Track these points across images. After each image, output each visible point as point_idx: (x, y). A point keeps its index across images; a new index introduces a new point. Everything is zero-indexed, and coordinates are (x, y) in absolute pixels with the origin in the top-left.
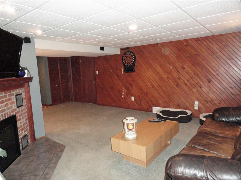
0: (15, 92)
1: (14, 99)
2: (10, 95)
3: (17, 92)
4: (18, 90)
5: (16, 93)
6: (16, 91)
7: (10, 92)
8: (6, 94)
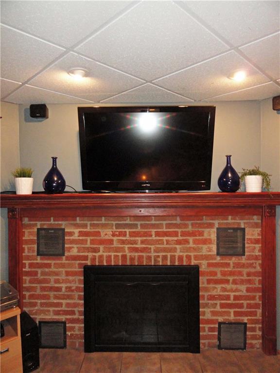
0: (219, 222)
2: (199, 226)
3: (225, 222)
5: (221, 224)
6: (222, 220)
8: (186, 222)
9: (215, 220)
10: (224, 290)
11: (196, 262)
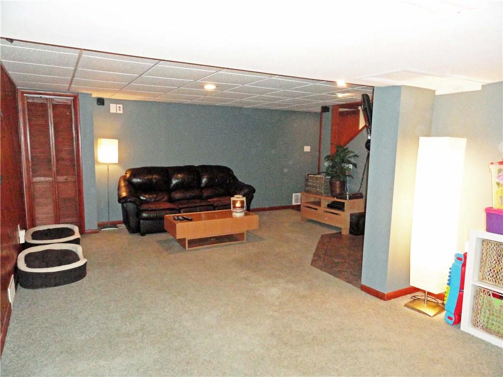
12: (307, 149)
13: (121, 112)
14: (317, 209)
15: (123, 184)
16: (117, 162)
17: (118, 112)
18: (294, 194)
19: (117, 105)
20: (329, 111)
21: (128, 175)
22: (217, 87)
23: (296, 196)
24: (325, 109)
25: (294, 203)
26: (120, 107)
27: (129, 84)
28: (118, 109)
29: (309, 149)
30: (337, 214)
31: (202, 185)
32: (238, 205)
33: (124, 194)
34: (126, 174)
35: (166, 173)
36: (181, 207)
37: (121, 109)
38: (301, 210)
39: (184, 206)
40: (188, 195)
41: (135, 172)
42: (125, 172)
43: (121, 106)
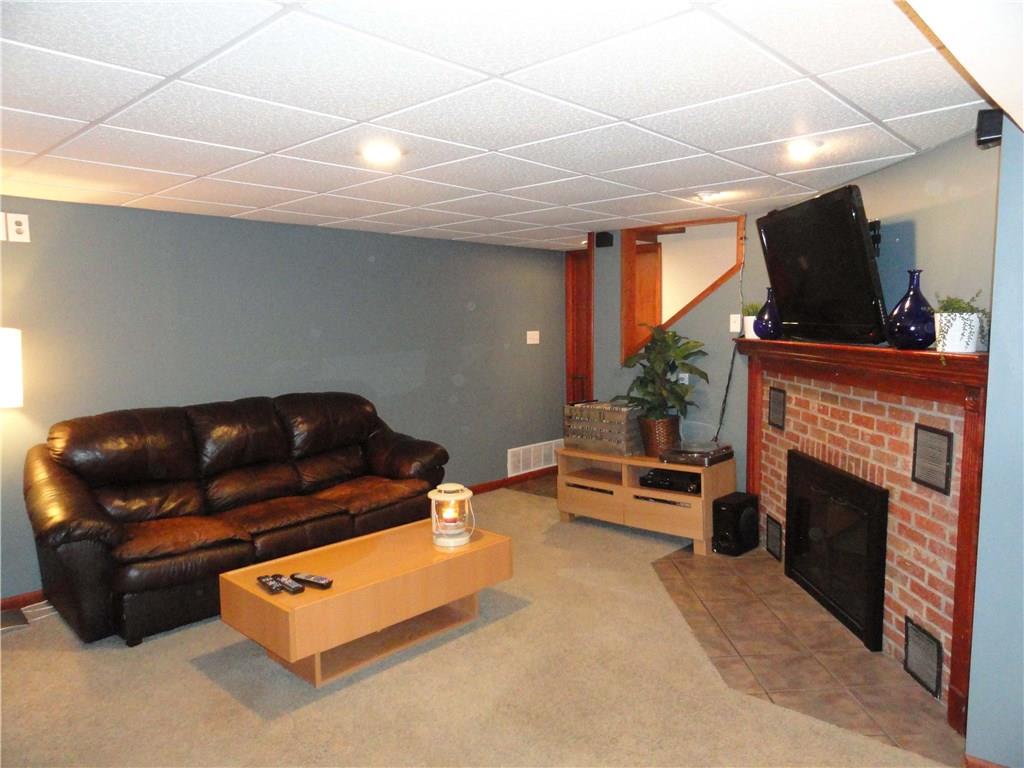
0: (920, 411)
1: (908, 437)
2: (897, 414)
3: (928, 413)
4: (940, 409)
5: (922, 416)
6: (925, 408)
7: (900, 402)
8: (883, 403)
9: (915, 406)
10: (918, 556)
11: (889, 483)
12: (533, 337)
13: (25, 238)
14: (611, 493)
15: (41, 474)
16: (20, 403)
17: (11, 239)
18: (510, 451)
19: (10, 215)
20: (611, 245)
21: (60, 444)
22: (405, 152)
23: (514, 455)
24: (602, 239)
25: (511, 474)
26: (18, 224)
27: (92, 124)
28: (13, 227)
29: (538, 337)
30: (674, 503)
31: (296, 453)
32: (450, 513)
33: (55, 513)
34: (51, 439)
35: (185, 423)
36: (254, 530)
37: (25, 227)
38: (559, 495)
39: (263, 528)
40: (260, 484)
41: (85, 431)
42: (46, 436)
43: (24, 218)
